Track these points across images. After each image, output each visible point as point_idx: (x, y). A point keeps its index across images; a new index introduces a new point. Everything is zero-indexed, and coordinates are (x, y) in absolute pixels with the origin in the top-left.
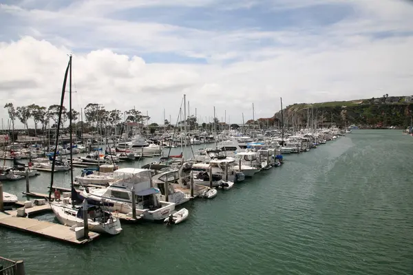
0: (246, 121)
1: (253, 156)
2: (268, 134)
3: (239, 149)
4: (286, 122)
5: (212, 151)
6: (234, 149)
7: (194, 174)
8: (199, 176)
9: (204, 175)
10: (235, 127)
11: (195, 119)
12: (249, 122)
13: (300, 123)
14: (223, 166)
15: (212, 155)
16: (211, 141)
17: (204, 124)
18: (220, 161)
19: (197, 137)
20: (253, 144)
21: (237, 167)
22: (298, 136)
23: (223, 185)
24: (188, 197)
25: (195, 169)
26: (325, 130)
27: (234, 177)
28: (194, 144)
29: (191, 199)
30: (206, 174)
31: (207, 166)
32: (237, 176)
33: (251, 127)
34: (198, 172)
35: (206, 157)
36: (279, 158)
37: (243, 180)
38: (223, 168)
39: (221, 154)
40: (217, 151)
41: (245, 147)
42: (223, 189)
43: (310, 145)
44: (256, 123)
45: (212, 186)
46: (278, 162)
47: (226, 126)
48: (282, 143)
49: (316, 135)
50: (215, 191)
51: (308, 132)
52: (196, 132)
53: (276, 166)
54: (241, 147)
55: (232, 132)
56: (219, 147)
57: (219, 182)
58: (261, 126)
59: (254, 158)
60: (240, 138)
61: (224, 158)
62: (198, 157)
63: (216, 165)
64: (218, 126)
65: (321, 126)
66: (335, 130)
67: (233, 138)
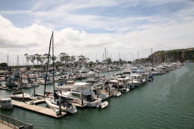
0: (135, 60)
1: (138, 77)
2: (146, 66)
3: (131, 73)
4: (154, 60)
5: (119, 74)
6: (129, 73)
7: (111, 85)
8: (113, 86)
9: (115, 86)
10: (130, 62)
11: (110, 59)
12: (136, 60)
13: (161, 60)
14: (124, 81)
15: (119, 76)
16: (118, 69)
17: (115, 62)
18: (122, 79)
19: (111, 68)
20: (138, 71)
21: (131, 82)
22: (161, 66)
23: (124, 90)
24: (108, 96)
25: (111, 83)
26: (174, 63)
27: (129, 86)
28: (110, 71)
29: (109, 97)
30: (116, 85)
31: (116, 81)
32: (131, 86)
33: (137, 63)
34: (112, 84)
35: (116, 77)
36: (151, 77)
37: (134, 88)
38: (124, 82)
39: (123, 76)
40: (121, 74)
41: (135, 72)
42: (124, 92)
43: (166, 71)
44: (139, 60)
45: (119, 91)
46: (151, 79)
47: (125, 62)
48: (152, 70)
49: (170, 66)
50: (120, 93)
51: (165, 64)
52: (111, 65)
53: (150, 81)
54: (133, 72)
55: (128, 65)
56: (122, 72)
57: (122, 89)
58: (142, 62)
59: (139, 77)
60: (132, 68)
61: (125, 77)
62: (112, 77)
63: (121, 81)
64: (121, 62)
65: (172, 61)
66: (179, 63)
67: (128, 68)
